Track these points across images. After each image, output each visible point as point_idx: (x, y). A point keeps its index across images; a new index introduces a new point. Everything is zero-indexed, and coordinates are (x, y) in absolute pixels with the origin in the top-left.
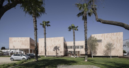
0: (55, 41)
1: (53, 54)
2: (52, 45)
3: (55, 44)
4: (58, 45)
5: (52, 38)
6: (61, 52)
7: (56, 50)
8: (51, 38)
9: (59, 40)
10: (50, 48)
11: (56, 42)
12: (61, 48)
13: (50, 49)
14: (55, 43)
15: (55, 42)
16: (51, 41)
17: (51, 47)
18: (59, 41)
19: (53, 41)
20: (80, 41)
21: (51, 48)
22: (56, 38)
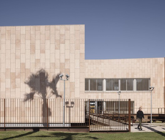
0: (38, 47)
1: (28, 113)
2: (23, 65)
3: (38, 61)
4: (54, 64)
5: (23, 29)
6: (69, 105)
7: (44, 93)
8: (18, 28)
9: (60, 42)
10: (9, 81)
11: (43, 51)
12: (72, 85)
13: (9, 86)
14: (38, 55)
15: (38, 51)
16: (18, 42)
17: (13, 77)
18: (62, 46)
19: (28, 42)
20: (135, 60)
21: (13, 81)
22: (43, 28)
